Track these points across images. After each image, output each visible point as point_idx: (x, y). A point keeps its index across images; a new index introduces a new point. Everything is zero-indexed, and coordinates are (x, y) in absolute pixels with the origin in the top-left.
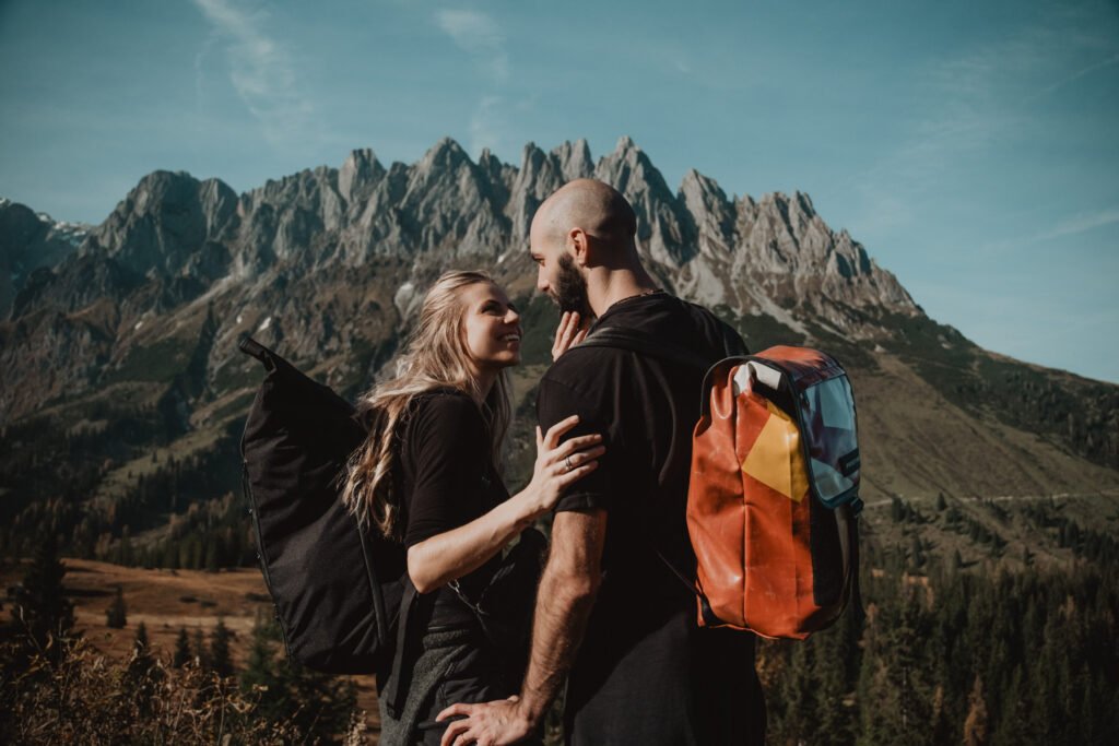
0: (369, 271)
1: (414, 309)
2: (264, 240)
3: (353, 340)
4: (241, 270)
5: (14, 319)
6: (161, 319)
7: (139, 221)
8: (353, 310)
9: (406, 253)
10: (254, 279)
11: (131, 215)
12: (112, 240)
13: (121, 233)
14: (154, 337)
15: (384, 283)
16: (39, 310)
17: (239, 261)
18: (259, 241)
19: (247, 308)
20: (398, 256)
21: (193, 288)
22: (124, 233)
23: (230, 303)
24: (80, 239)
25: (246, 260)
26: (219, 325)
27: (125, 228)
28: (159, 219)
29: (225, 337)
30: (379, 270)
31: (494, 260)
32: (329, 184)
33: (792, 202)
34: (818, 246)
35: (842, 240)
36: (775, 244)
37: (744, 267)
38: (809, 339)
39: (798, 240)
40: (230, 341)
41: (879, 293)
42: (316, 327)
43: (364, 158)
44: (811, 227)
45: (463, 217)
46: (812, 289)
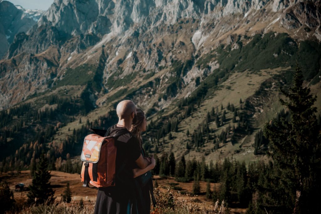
0: (178, 26)
1: (202, 44)
2: (126, 13)
3: (172, 61)
4: (116, 30)
5: (10, 57)
6: (80, 55)
7: (66, 7)
8: (172, 46)
9: (197, 15)
10: (123, 33)
11: (62, 5)
12: (54, 18)
13: (57, 14)
14: (77, 64)
15: (186, 32)
16: (21, 53)
17: (115, 24)
18: (124, 14)
19: (120, 48)
20: (193, 17)
21: (94, 39)
22: (59, 14)
23: (112, 46)
24: (38, 17)
25: (118, 24)
26: (108, 56)
27: (59, 11)
28: (75, 6)
29: (111, 62)
30: (184, 25)
31: (242, 16)
40: (113, 64)
42: (154, 56)
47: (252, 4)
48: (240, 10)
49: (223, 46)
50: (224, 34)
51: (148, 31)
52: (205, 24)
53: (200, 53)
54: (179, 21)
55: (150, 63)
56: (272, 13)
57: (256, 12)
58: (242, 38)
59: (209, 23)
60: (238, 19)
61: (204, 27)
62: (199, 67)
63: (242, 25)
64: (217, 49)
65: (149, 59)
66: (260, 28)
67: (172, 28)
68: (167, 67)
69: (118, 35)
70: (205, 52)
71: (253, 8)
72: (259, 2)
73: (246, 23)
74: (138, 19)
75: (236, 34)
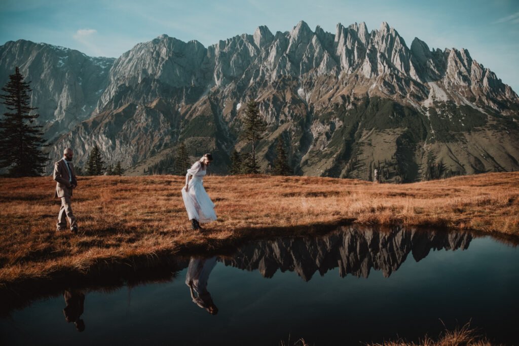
1: (309, 100)
6: (189, 106)
8: (283, 101)
9: (295, 74)
10: (224, 86)
14: (191, 115)
15: (291, 88)
17: (215, 77)
19: (226, 100)
20: (292, 75)
23: (217, 98)
25: (218, 78)
29: (222, 113)
30: (286, 82)
31: (336, 77)
32: (249, 42)
33: (461, 53)
34: (478, 74)
35: (488, 71)
36: (460, 73)
37: (449, 83)
38: (489, 116)
39: (469, 71)
40: (226, 115)
41: (505, 94)
42: (272, 110)
43: (264, 30)
44: (473, 65)
45: (316, 58)
46: (481, 93)
47: (342, 68)
48: (333, 73)
49: (337, 105)
50: (326, 93)
51: (250, 85)
52: (304, 82)
53: (312, 108)
54: (281, 79)
55: (270, 116)
56: (367, 79)
57: (348, 76)
58: (352, 99)
59: (308, 81)
60: (334, 80)
61: (305, 84)
62: (323, 123)
63: (341, 86)
64: (332, 107)
65: (267, 113)
66: (364, 92)
67: (277, 84)
68: (289, 121)
69: (220, 87)
70: (317, 108)
71: (343, 72)
72: (349, 67)
73: (344, 85)
74: (235, 74)
75: (344, 95)
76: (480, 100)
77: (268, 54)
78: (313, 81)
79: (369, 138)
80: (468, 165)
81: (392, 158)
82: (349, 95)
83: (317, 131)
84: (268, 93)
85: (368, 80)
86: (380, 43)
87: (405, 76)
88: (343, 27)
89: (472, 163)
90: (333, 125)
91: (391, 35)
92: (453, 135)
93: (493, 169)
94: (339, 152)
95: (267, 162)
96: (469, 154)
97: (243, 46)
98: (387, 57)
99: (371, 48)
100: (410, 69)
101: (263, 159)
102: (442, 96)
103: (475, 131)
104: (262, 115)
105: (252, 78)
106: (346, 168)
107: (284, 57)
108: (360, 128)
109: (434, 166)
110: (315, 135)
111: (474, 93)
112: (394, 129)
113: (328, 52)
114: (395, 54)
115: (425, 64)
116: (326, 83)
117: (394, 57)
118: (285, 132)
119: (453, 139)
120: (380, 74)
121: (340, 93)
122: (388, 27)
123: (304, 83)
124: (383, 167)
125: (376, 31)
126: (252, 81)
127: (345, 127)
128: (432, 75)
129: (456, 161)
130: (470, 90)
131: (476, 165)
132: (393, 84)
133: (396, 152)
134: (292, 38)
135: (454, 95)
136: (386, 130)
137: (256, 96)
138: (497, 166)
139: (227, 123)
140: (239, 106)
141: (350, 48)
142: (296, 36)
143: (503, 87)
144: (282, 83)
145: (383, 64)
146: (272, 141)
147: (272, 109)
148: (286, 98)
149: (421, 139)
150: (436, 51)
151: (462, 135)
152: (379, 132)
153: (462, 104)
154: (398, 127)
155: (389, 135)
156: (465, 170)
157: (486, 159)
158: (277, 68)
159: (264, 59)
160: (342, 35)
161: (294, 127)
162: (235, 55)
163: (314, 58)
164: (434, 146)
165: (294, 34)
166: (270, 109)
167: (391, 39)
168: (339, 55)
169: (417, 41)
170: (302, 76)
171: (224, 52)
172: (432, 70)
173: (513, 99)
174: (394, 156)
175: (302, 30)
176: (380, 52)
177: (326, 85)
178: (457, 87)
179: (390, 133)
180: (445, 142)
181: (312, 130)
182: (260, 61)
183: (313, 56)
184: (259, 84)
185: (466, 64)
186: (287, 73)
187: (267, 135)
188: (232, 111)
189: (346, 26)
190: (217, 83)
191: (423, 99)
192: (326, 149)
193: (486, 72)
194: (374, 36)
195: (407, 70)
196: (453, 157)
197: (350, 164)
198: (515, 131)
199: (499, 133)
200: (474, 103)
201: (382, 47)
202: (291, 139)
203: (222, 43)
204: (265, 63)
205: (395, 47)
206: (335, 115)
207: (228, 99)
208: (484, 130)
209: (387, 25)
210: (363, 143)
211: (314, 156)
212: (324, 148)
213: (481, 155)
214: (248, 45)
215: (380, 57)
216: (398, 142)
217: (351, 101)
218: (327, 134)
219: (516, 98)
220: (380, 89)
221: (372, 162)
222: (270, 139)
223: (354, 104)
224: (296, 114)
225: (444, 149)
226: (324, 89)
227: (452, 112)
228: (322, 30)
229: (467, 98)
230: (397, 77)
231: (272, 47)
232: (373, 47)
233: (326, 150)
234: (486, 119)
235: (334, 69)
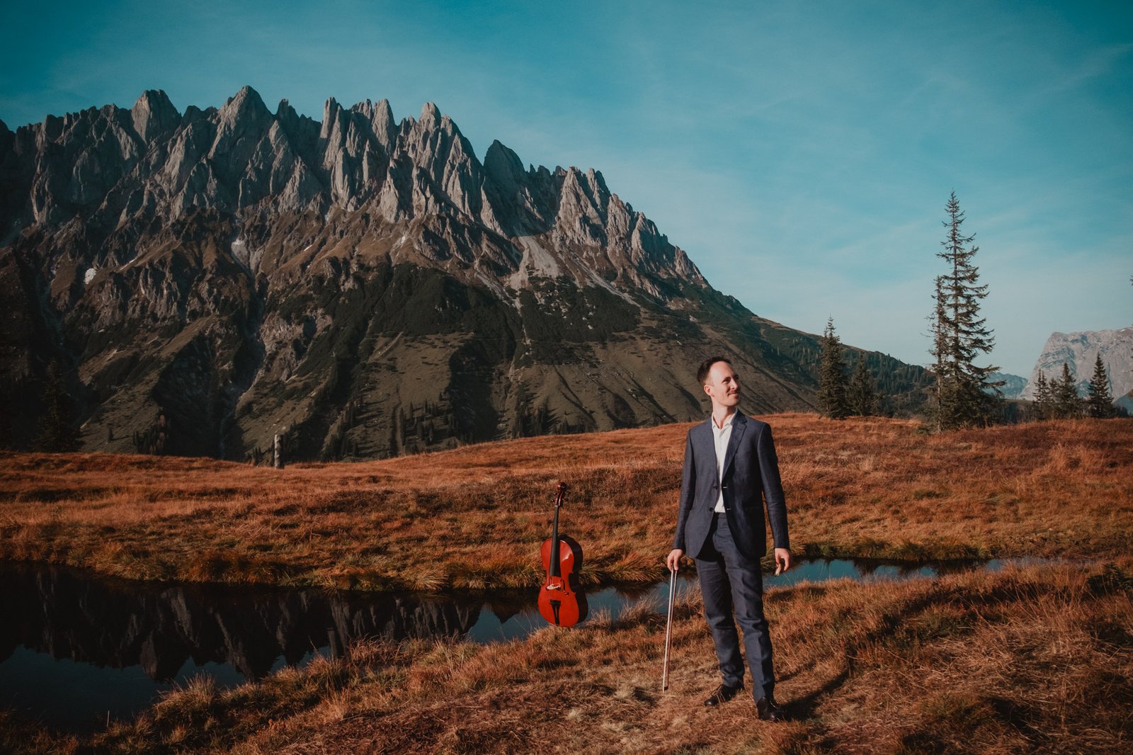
1: (257, 267)
8: (197, 268)
9: (226, 205)
10: (54, 225)
15: (216, 239)
19: (57, 258)
23: (36, 253)
25: (41, 205)
29: (48, 291)
30: (206, 224)
31: (320, 218)
32: (121, 125)
33: (589, 179)
34: (621, 223)
35: (640, 219)
36: (585, 220)
37: (563, 240)
38: (642, 310)
39: (603, 216)
40: (59, 296)
41: (675, 266)
42: (169, 286)
43: (158, 100)
44: (611, 204)
45: (277, 172)
46: (626, 264)
47: (333, 198)
48: (312, 207)
49: (320, 279)
50: (297, 252)
51: (119, 227)
52: (248, 224)
53: (264, 286)
54: (195, 215)
55: (164, 301)
56: (388, 224)
57: (347, 215)
58: (354, 267)
59: (256, 224)
60: (315, 224)
61: (248, 231)
62: (288, 320)
63: (331, 238)
64: (308, 283)
65: (157, 293)
66: (381, 253)
67: (183, 227)
68: (208, 314)
69: (44, 227)
70: (275, 286)
71: (336, 205)
72: (350, 197)
73: (337, 236)
74: (83, 198)
75: (336, 258)
76: (625, 275)
77: (164, 156)
78: (267, 223)
79: (390, 355)
80: (601, 411)
81: (441, 399)
82: (348, 257)
83: (274, 338)
84: (161, 248)
85: (391, 227)
86: (419, 149)
87: (470, 221)
88: (339, 108)
89: (609, 408)
90: (310, 324)
91: (444, 131)
92: (571, 348)
93: (652, 419)
94: (322, 386)
95: (155, 409)
96: (603, 388)
97: (104, 134)
98: (433, 178)
99: (399, 157)
100: (481, 207)
101: (146, 401)
102: (548, 267)
103: (615, 340)
104: (145, 298)
105: (125, 210)
106: (339, 421)
107: (203, 164)
108: (372, 333)
109: (530, 415)
110: (269, 347)
111: (613, 262)
112: (445, 334)
113: (305, 160)
114: (451, 172)
115: (514, 198)
116: (298, 230)
117: (448, 180)
118: (200, 338)
119: (569, 357)
120: (418, 215)
121: (328, 254)
122: (437, 113)
123: (247, 228)
124: (422, 419)
125: (411, 120)
126: (123, 217)
127: (337, 329)
128: (527, 221)
129: (576, 405)
130: (606, 256)
131: (617, 412)
132: (444, 237)
133: (450, 384)
134: (222, 123)
135: (573, 263)
136: (427, 336)
137: (133, 253)
138: (660, 413)
139: (60, 314)
140: (90, 274)
141: (352, 153)
142: (233, 121)
143: (671, 251)
144: (195, 225)
145: (424, 194)
146: (168, 359)
147: (169, 284)
148: (204, 261)
149: (502, 358)
150: (537, 171)
151: (589, 348)
152: (413, 341)
153: (589, 284)
154: (454, 331)
155: (435, 347)
156: (594, 421)
157: (637, 400)
158: (184, 189)
159: (154, 166)
160: (337, 125)
161: (221, 326)
162: (85, 153)
163: (273, 171)
164: (531, 372)
165: (229, 113)
166: (165, 285)
167: (441, 140)
168: (328, 169)
169: (497, 149)
170: (242, 212)
171: (57, 144)
172: (528, 211)
173: (689, 276)
174: (445, 393)
175: (247, 108)
176: (418, 167)
177: (297, 235)
178: (578, 248)
179: (437, 343)
180: (552, 363)
181: (262, 334)
182: (147, 171)
183: (271, 167)
184: (140, 224)
185: (598, 201)
186: (208, 203)
187: (156, 344)
188: (72, 285)
189: (347, 106)
190: (37, 218)
191: (509, 273)
192: (293, 377)
193: (637, 219)
194: (407, 133)
195: (476, 209)
196: (569, 395)
197: (347, 412)
198: (694, 341)
199: (663, 346)
200: (613, 283)
201: (422, 156)
202: (214, 355)
203: (54, 124)
204: (157, 178)
205: (450, 158)
206: (317, 302)
207: (65, 257)
208: (634, 338)
209: (437, 109)
210: (376, 364)
211: (266, 395)
212: (289, 376)
213: (627, 391)
214: (118, 132)
215: (419, 177)
216: (454, 363)
217: (352, 272)
218: (296, 344)
219: (695, 274)
220: (417, 248)
221: (395, 409)
222: (164, 354)
223: (358, 278)
224: (227, 298)
225: (551, 377)
226: (292, 243)
227: (568, 301)
228: (292, 110)
229: (600, 272)
230: (454, 223)
231: (175, 142)
232: (404, 155)
233: (294, 381)
234: (636, 317)
235: (315, 199)
